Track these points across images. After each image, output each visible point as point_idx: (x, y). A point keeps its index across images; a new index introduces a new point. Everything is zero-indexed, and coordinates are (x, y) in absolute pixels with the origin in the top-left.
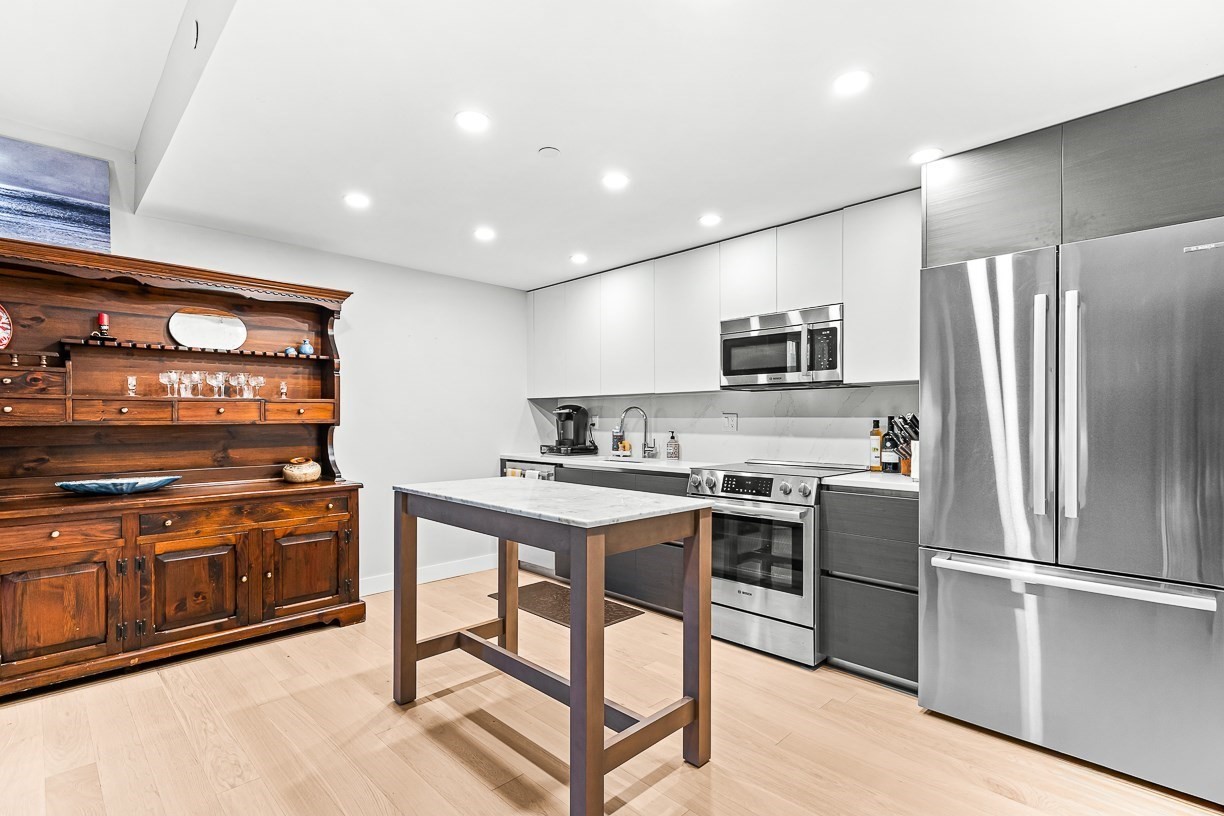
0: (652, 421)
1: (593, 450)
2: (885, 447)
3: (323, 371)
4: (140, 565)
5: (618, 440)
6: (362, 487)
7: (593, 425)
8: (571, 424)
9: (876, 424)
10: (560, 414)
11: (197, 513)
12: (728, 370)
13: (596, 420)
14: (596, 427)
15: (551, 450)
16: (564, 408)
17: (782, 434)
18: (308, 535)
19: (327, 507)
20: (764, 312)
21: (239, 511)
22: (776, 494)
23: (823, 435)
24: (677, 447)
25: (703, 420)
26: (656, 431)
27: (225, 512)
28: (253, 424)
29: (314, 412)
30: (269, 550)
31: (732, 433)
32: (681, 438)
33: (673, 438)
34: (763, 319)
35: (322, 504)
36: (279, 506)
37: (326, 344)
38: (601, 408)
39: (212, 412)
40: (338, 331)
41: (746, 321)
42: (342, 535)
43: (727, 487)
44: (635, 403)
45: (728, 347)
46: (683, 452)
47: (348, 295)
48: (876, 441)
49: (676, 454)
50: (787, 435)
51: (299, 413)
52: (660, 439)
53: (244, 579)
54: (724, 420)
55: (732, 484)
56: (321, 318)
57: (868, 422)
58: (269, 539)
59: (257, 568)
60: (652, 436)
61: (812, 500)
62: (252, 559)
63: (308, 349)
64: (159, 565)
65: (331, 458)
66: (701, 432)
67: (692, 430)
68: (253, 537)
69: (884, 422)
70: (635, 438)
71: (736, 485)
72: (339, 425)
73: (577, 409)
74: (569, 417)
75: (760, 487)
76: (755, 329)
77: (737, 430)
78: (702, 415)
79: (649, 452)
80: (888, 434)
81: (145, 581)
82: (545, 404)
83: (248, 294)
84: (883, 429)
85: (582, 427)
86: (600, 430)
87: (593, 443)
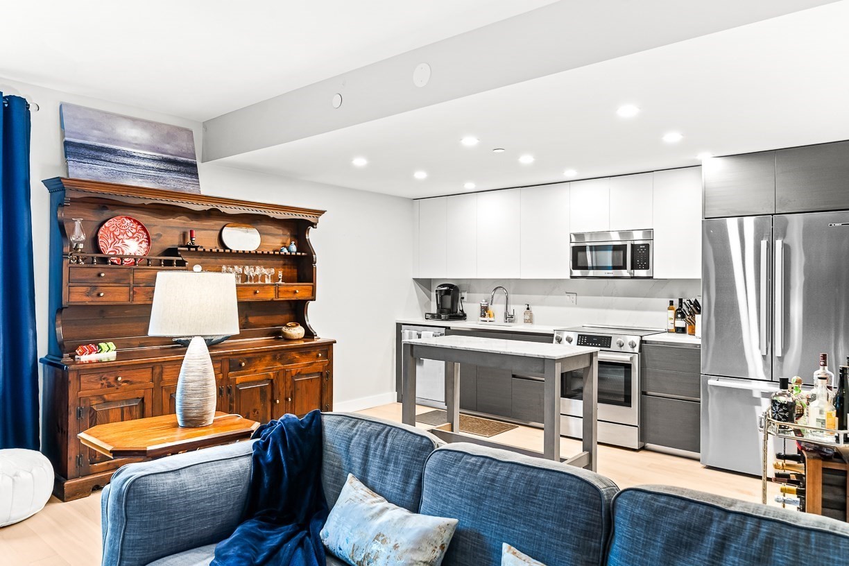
0: (511, 297)
1: (463, 317)
2: (677, 317)
4: (229, 391)
5: (484, 311)
6: (335, 342)
7: (463, 298)
8: (448, 298)
9: (671, 303)
10: (441, 291)
11: (255, 358)
12: (576, 266)
13: (465, 295)
14: (465, 299)
15: (433, 316)
16: (443, 286)
17: (608, 307)
18: (307, 375)
19: (318, 356)
21: (274, 358)
22: (614, 346)
23: (637, 309)
24: (531, 315)
25: (551, 297)
26: (514, 304)
27: (268, 358)
28: (272, 301)
29: (300, 291)
30: (289, 384)
31: (574, 306)
32: (533, 309)
33: (528, 309)
35: (314, 354)
36: (293, 354)
37: (303, 245)
38: (469, 286)
39: (252, 293)
40: (312, 236)
42: (324, 375)
43: (581, 342)
44: (499, 286)
45: (577, 251)
46: (535, 319)
47: (323, 212)
48: (671, 314)
49: (530, 321)
50: (612, 309)
51: (295, 292)
52: (518, 309)
53: (278, 401)
54: (567, 297)
56: (298, 227)
57: (666, 302)
58: (289, 377)
59: (283, 395)
60: (511, 308)
61: (636, 350)
62: (281, 388)
63: (294, 248)
64: (238, 392)
65: (307, 323)
66: (549, 305)
67: (541, 303)
68: (281, 375)
69: (676, 302)
70: (498, 309)
71: (585, 340)
72: (314, 299)
73: (451, 286)
74: (447, 292)
75: (604, 342)
77: (576, 304)
78: (551, 293)
79: (509, 318)
80: (679, 309)
81: (232, 401)
82: (425, 283)
83: (272, 215)
84: (676, 306)
85: (455, 300)
86: (469, 302)
87: (462, 311)
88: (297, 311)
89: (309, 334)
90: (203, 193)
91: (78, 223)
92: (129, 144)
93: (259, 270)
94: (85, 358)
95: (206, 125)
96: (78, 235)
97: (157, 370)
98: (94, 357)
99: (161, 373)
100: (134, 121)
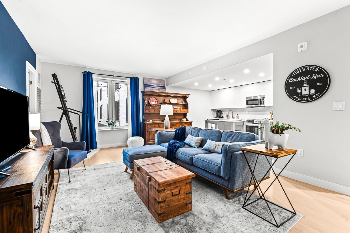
0: (234, 112)
1: (223, 118)
3: (185, 106)
5: (228, 116)
6: (192, 122)
8: (219, 113)
9: (271, 112)
10: (217, 112)
11: (176, 124)
12: (247, 104)
13: (223, 112)
15: (215, 118)
16: (218, 110)
20: (254, 96)
21: (180, 124)
22: (255, 122)
24: (238, 117)
27: (179, 124)
28: (180, 113)
29: (185, 111)
32: (238, 115)
35: (188, 124)
36: (184, 124)
37: (186, 102)
38: (224, 111)
40: (188, 100)
41: (251, 97)
43: (247, 122)
44: (230, 110)
45: (247, 101)
47: (190, 95)
48: (271, 115)
50: (257, 114)
52: (235, 116)
54: (246, 112)
56: (185, 98)
60: (234, 115)
61: (260, 123)
63: (184, 102)
65: (187, 118)
67: (241, 114)
70: (230, 115)
71: (249, 121)
72: (188, 113)
73: (220, 110)
74: (219, 112)
75: (253, 121)
76: (253, 98)
77: (249, 114)
78: (243, 111)
79: (233, 117)
82: (214, 110)
83: (179, 96)
85: (221, 114)
86: (224, 114)
87: (222, 116)
88: (185, 115)
89: (187, 120)
90: (167, 92)
91: (146, 99)
92: (154, 84)
93: (177, 107)
94: (148, 122)
95: (167, 79)
96: (146, 101)
97: (159, 125)
98: (149, 122)
99: (160, 125)
100: (155, 79)
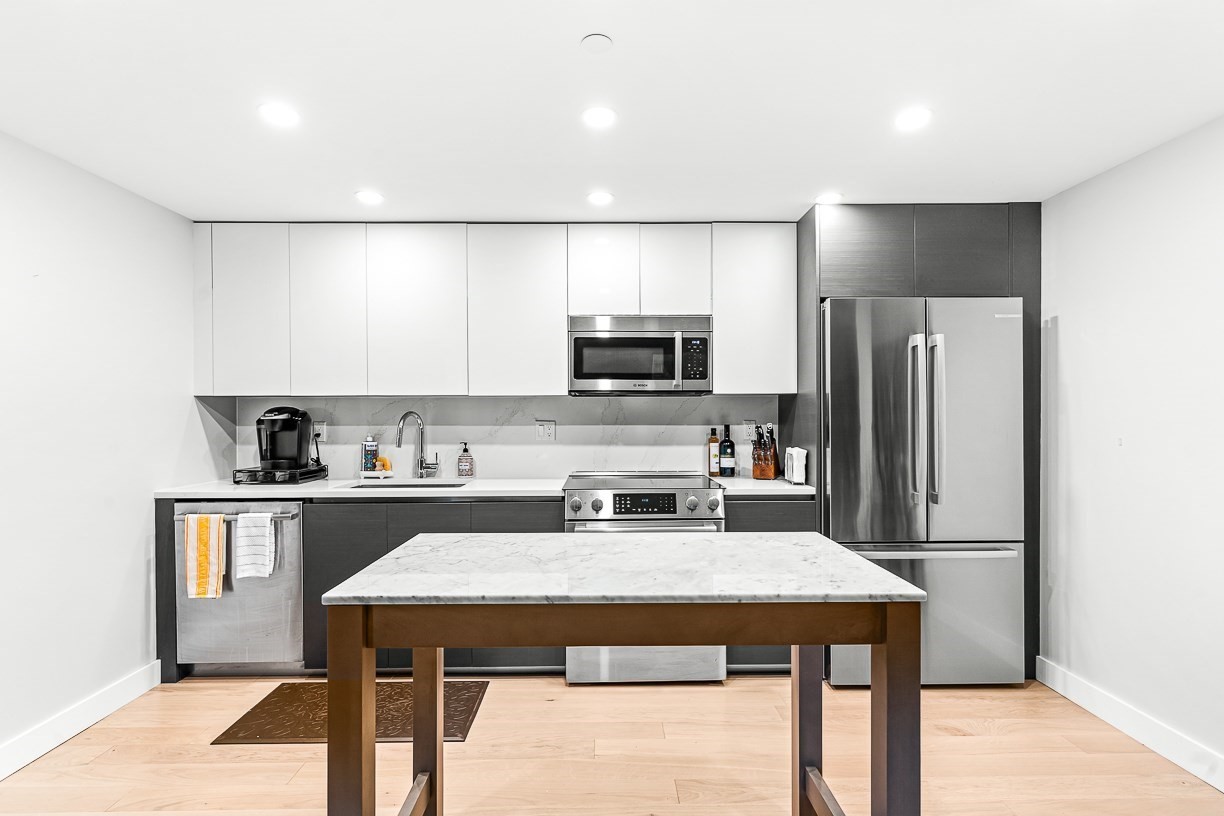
0: (428, 429)
1: (319, 472)
2: (725, 453)
5: (371, 460)
7: (318, 435)
8: (286, 436)
9: (714, 432)
12: (579, 372)
13: (323, 429)
14: (324, 437)
15: (253, 477)
16: (280, 411)
17: (610, 443)
20: (616, 313)
23: (656, 443)
24: (472, 462)
25: (508, 430)
26: (435, 442)
31: (549, 443)
33: (466, 450)
34: (619, 320)
38: (335, 413)
43: (620, 508)
44: (408, 410)
45: (579, 346)
48: (715, 448)
49: (470, 473)
50: (617, 444)
52: (443, 453)
54: (538, 428)
55: (626, 504)
57: (703, 431)
60: (431, 450)
61: (721, 512)
66: (503, 443)
67: (490, 440)
69: (720, 429)
71: (630, 505)
73: (294, 412)
74: (288, 425)
75: (664, 504)
78: (507, 422)
79: (424, 464)
80: (725, 441)
84: (720, 435)
86: (332, 441)
87: (317, 461)
